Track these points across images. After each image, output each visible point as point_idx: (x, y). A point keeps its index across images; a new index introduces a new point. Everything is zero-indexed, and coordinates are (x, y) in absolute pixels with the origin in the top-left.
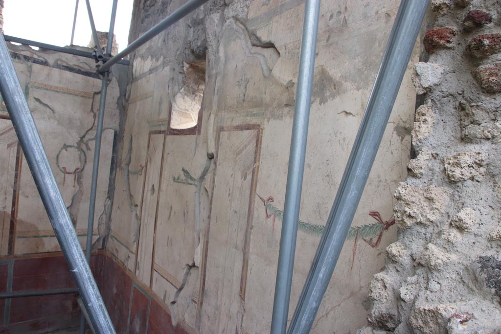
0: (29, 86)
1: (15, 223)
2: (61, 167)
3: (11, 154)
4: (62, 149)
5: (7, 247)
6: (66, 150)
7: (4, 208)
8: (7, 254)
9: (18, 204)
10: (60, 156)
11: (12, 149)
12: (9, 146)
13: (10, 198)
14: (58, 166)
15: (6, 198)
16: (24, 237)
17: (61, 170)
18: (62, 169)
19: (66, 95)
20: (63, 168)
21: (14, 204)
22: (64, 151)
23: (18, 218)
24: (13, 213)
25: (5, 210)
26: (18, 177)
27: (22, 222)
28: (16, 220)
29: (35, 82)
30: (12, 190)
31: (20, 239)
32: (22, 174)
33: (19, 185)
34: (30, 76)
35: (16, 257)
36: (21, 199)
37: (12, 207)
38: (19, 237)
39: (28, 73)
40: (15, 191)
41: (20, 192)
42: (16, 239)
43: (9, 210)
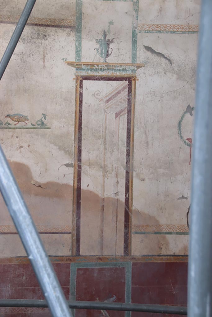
0: (137, 31)
1: (130, 213)
2: (185, 138)
3: (121, 126)
4: (185, 113)
5: (122, 244)
6: (191, 115)
7: (116, 194)
8: (123, 255)
9: (132, 190)
10: (183, 123)
11: (121, 118)
12: (118, 115)
13: (123, 182)
14: (181, 137)
15: (118, 182)
16: (141, 233)
17: (185, 142)
18: (187, 141)
19: (187, 35)
20: (188, 139)
21: (128, 189)
22: (188, 115)
23: (133, 208)
24: (127, 200)
25: (118, 197)
26: (131, 154)
27: (138, 213)
28: (131, 210)
29: (143, 25)
30: (125, 172)
31: (137, 235)
32: (135, 150)
33: (133, 163)
34: (137, 17)
35: (133, 258)
36: (136, 183)
37: (126, 194)
38: (136, 233)
39: (134, 13)
40: (127, 173)
41: (134, 174)
42: (133, 235)
43: (122, 198)
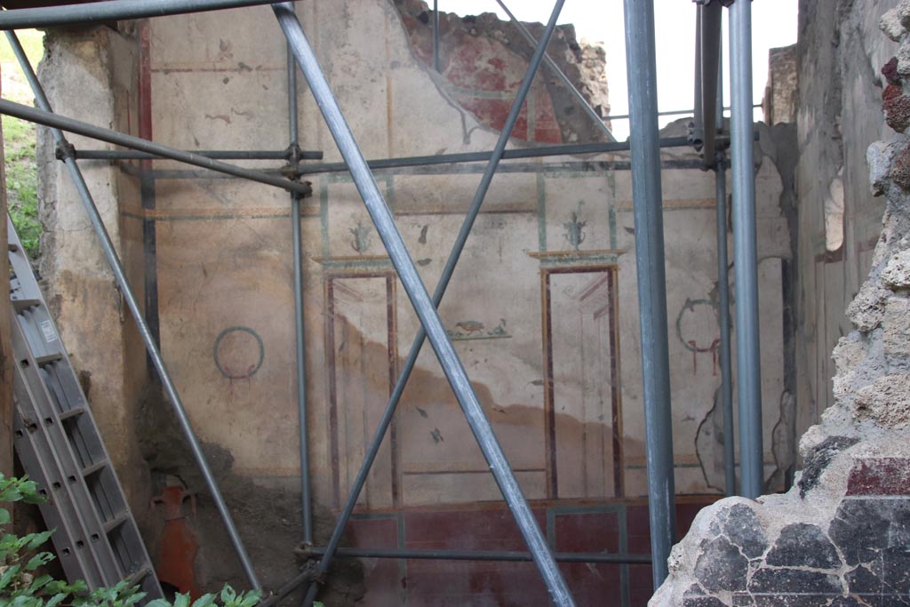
0: (615, 210)
1: (620, 442)
2: (686, 341)
3: (602, 328)
4: (684, 308)
5: (612, 483)
6: (692, 310)
7: (601, 417)
8: (613, 496)
9: (621, 411)
10: (682, 322)
11: (602, 319)
12: (597, 315)
13: (608, 401)
14: (682, 340)
15: (602, 402)
16: (637, 467)
17: (687, 346)
18: (689, 345)
19: (677, 212)
20: (690, 342)
21: (616, 410)
22: (688, 311)
23: (624, 435)
24: (615, 425)
25: (603, 422)
26: (617, 365)
27: (631, 441)
28: (622, 439)
29: (623, 202)
30: (610, 388)
31: (631, 471)
32: (622, 360)
33: (620, 377)
34: (614, 194)
35: (627, 501)
36: (626, 402)
37: (613, 417)
38: (630, 467)
39: (609, 190)
40: (614, 389)
41: (623, 390)
42: (625, 471)
43: (609, 422)
